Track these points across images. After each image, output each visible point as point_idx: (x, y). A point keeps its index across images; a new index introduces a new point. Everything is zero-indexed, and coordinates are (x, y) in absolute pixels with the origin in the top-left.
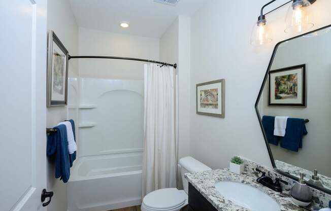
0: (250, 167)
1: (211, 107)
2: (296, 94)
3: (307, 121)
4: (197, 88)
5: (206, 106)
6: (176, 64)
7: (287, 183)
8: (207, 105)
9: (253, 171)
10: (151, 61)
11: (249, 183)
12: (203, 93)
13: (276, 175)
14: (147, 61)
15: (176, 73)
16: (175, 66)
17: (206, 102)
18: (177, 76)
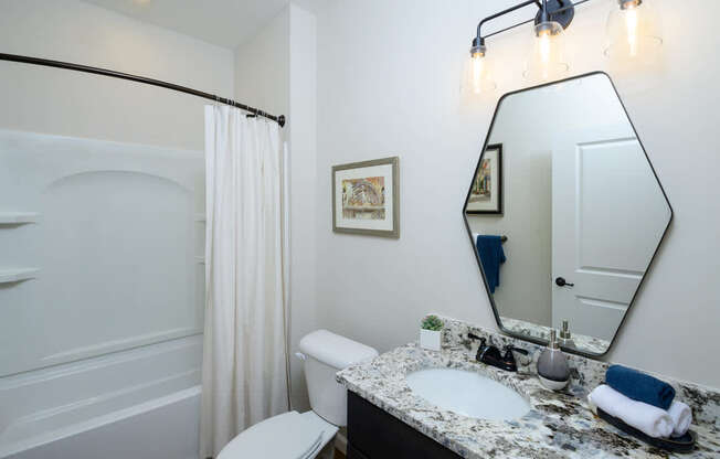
0: (455, 333)
1: (368, 215)
2: (487, 194)
3: (505, 239)
4: (334, 176)
5: (357, 215)
6: (283, 117)
7: (526, 352)
8: (360, 211)
9: (460, 340)
10: (224, 101)
11: (461, 365)
12: (349, 187)
13: (504, 339)
14: (213, 98)
15: (285, 138)
16: (281, 121)
17: (356, 206)
18: (285, 145)
